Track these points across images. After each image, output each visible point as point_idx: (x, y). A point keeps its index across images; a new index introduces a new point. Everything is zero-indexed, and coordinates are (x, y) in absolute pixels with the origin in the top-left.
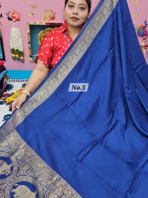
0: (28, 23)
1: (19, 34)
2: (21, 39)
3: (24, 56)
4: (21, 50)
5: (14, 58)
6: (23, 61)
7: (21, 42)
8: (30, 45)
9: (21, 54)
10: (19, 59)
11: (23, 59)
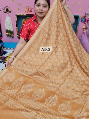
0: (16, 14)
1: (11, 21)
2: (12, 24)
3: (13, 34)
4: (12, 30)
5: (8, 36)
6: (13, 37)
7: (12, 26)
8: (17, 27)
9: (12, 33)
10: (11, 36)
11: (13, 36)
